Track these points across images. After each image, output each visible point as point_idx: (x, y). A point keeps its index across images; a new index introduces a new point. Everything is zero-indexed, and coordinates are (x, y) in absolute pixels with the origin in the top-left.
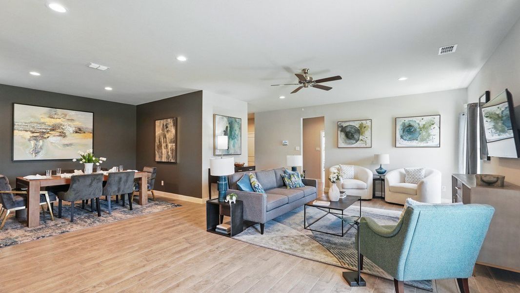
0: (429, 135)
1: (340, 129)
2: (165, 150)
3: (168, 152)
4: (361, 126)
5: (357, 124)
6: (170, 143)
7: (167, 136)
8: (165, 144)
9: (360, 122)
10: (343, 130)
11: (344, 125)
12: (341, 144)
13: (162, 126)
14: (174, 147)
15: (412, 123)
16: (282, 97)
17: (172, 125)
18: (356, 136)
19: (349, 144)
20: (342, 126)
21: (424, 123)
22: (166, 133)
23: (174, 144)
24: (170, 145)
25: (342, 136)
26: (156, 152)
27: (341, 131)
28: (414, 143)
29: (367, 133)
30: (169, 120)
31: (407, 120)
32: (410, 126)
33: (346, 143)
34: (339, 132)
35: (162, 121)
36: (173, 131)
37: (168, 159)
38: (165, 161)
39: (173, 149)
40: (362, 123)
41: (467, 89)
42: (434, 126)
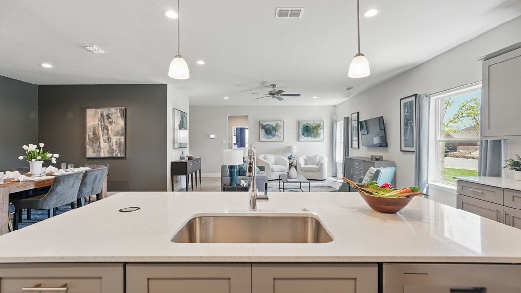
0: (318, 133)
1: (261, 127)
2: (106, 144)
3: (111, 147)
4: (277, 125)
5: (274, 124)
6: (115, 136)
7: (109, 128)
8: (105, 137)
9: (276, 122)
10: (264, 127)
11: (265, 123)
12: (262, 139)
13: (100, 115)
14: (123, 140)
15: (309, 125)
16: (226, 98)
17: (119, 115)
18: (273, 133)
19: (269, 138)
20: (263, 125)
21: (315, 125)
22: (107, 124)
23: (123, 137)
24: (114, 139)
25: (262, 132)
26: (87, 146)
27: (262, 128)
28: (310, 138)
29: (281, 131)
30: (113, 110)
31: (306, 122)
32: (307, 127)
33: (266, 137)
34: (260, 129)
35: (99, 111)
36: (121, 122)
37: (112, 153)
38: (107, 156)
39: (120, 143)
40: (277, 123)
41: (335, 106)
42: (321, 127)
